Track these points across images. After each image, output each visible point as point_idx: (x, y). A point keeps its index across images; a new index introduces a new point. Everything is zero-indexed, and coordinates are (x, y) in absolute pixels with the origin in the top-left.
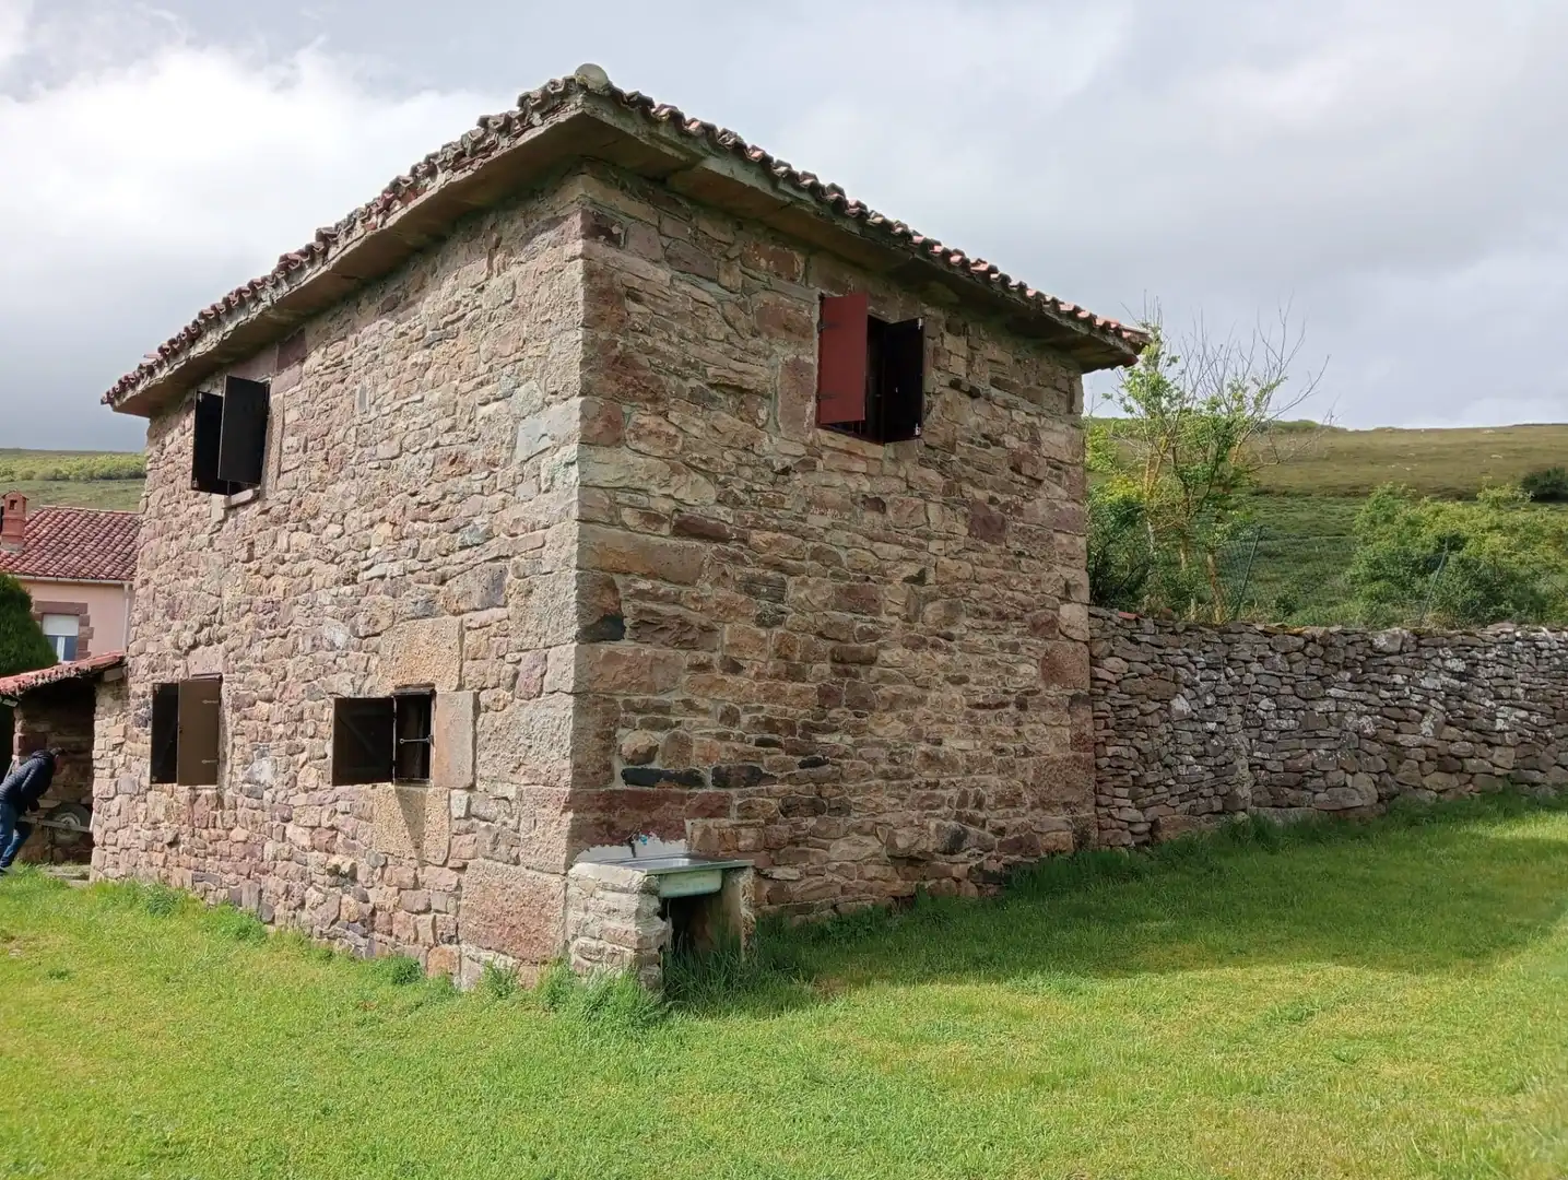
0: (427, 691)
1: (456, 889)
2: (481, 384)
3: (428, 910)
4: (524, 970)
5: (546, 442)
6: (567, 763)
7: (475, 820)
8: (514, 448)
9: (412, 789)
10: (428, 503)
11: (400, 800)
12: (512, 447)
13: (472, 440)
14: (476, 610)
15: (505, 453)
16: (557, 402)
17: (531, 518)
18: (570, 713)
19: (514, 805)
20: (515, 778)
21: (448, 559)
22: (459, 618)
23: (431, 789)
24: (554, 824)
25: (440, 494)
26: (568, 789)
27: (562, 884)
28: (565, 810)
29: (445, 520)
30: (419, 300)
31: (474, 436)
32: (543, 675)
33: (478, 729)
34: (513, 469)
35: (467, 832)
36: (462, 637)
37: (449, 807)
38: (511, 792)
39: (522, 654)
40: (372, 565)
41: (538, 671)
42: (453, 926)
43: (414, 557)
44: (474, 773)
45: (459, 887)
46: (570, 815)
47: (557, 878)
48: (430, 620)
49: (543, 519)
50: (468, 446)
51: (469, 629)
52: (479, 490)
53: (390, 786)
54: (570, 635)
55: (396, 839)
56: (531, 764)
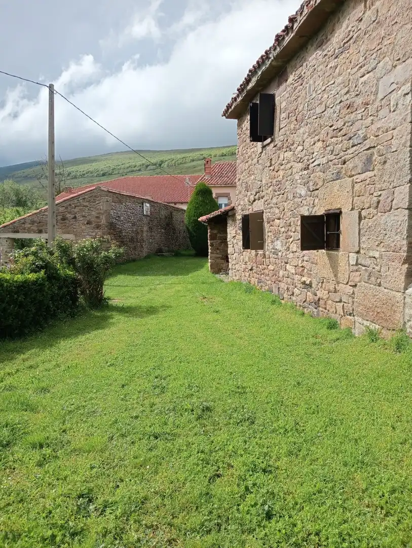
0: (338, 211)
1: (352, 294)
2: (361, 67)
3: (340, 301)
4: (384, 331)
5: (394, 86)
6: (405, 242)
7: (360, 266)
8: (377, 94)
9: (333, 252)
10: (338, 129)
11: (328, 257)
12: (376, 94)
13: (357, 95)
14: (359, 174)
15: (373, 97)
16: (400, 64)
17: (386, 126)
18: (406, 218)
19: (378, 260)
20: (378, 248)
21: (346, 153)
22: (352, 179)
23: (341, 253)
24: (398, 270)
25: (343, 123)
26: (405, 254)
27: (402, 297)
28: (404, 263)
29: (345, 135)
30: (332, 36)
31: (358, 93)
32: (392, 201)
33: (361, 227)
34: (377, 103)
35: (357, 271)
36: (353, 187)
37: (348, 260)
38: (377, 255)
39: (381, 192)
40: (315, 160)
41: (390, 199)
42: (351, 309)
43: (331, 154)
44: (359, 246)
45: (353, 293)
46: (407, 266)
47: (400, 294)
48: (339, 181)
49: (392, 125)
50: (356, 98)
51: (356, 183)
52: (360, 118)
53: (324, 251)
54: (406, 180)
55: (327, 272)
56: (387, 241)
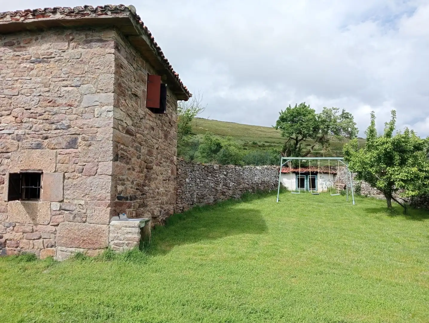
0: (40, 172)
1: (55, 231)
2: (64, 80)
3: (40, 238)
4: (89, 252)
5: (98, 103)
6: (109, 194)
7: (62, 211)
8: (81, 102)
9: (31, 202)
10: (37, 113)
11: (23, 205)
13: (59, 97)
14: (63, 149)
15: (77, 103)
16: (103, 93)
17: (91, 124)
18: (110, 181)
19: (84, 206)
20: (84, 198)
21: (48, 132)
22: (55, 151)
23: (41, 202)
24: (104, 211)
25: (44, 111)
26: (109, 201)
27: (108, 227)
28: (108, 207)
29: (46, 120)
31: (61, 96)
32: (97, 170)
33: (64, 184)
34: (81, 109)
35: (60, 214)
36: (56, 156)
37: (50, 207)
38: (82, 202)
39: (86, 163)
41: (95, 168)
42: (54, 242)
43: (30, 129)
44: (63, 197)
45: (56, 231)
46: (110, 208)
47: (106, 226)
48: (40, 150)
49: (96, 125)
50: (57, 98)
51: (60, 154)
52: (64, 112)
53: (18, 201)
54: (109, 159)
56: (92, 194)
